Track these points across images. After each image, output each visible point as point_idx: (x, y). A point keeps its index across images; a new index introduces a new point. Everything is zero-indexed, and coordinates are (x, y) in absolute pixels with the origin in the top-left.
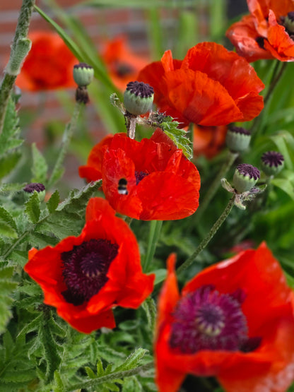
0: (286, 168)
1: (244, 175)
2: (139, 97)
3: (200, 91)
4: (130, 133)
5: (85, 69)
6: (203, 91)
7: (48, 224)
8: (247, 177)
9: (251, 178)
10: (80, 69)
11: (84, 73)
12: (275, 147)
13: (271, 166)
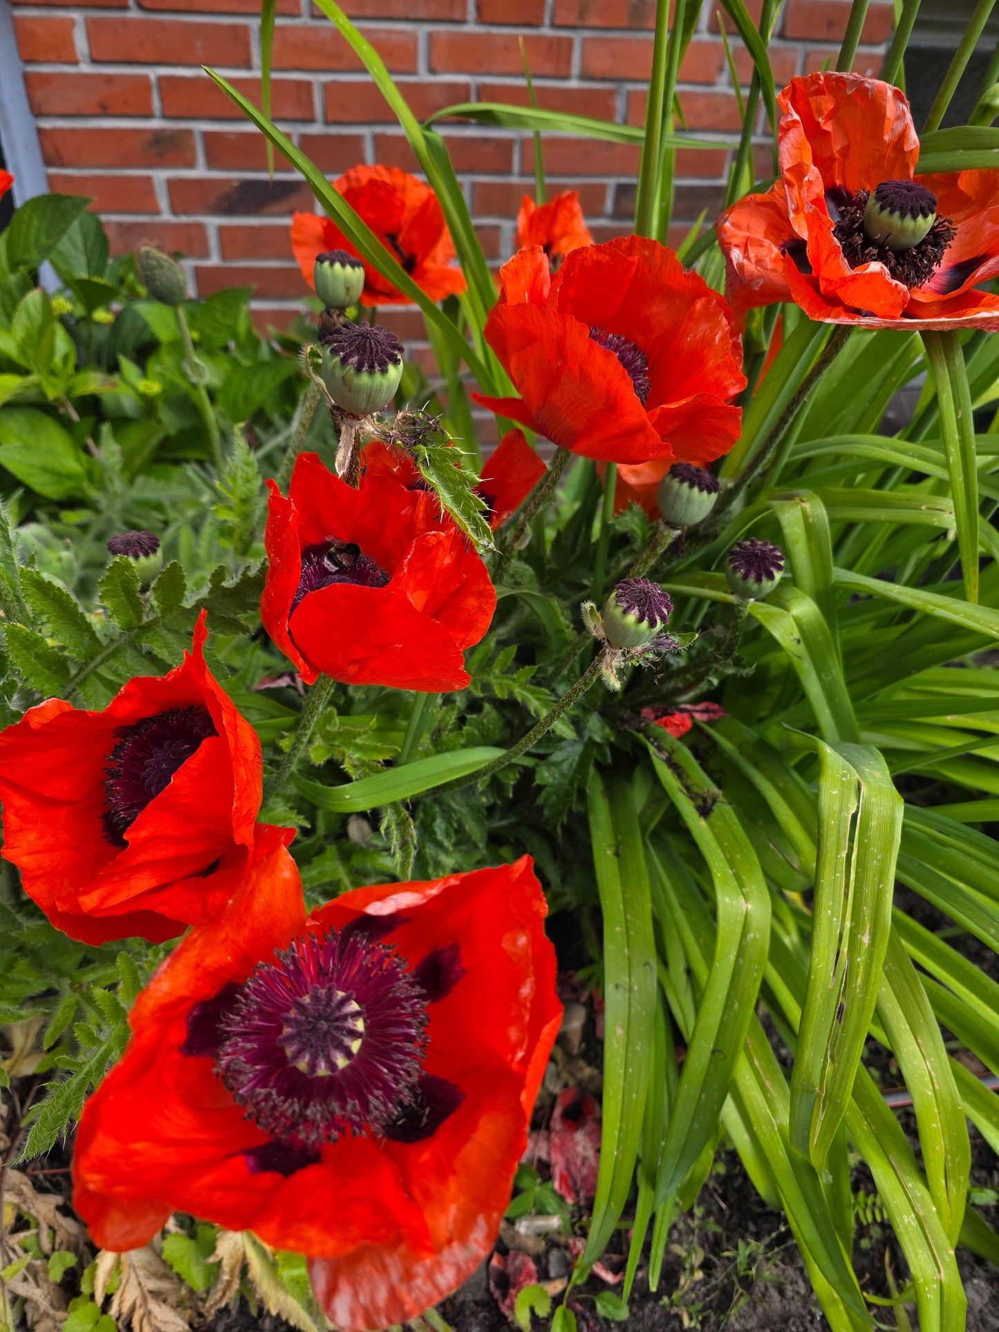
0: (792, 581)
1: (625, 612)
2: (350, 369)
3: (576, 369)
4: (340, 456)
5: (337, 266)
6: (581, 370)
7: (164, 632)
8: (632, 618)
9: (640, 620)
10: (326, 264)
11: (334, 277)
12: (774, 530)
13: (745, 577)
